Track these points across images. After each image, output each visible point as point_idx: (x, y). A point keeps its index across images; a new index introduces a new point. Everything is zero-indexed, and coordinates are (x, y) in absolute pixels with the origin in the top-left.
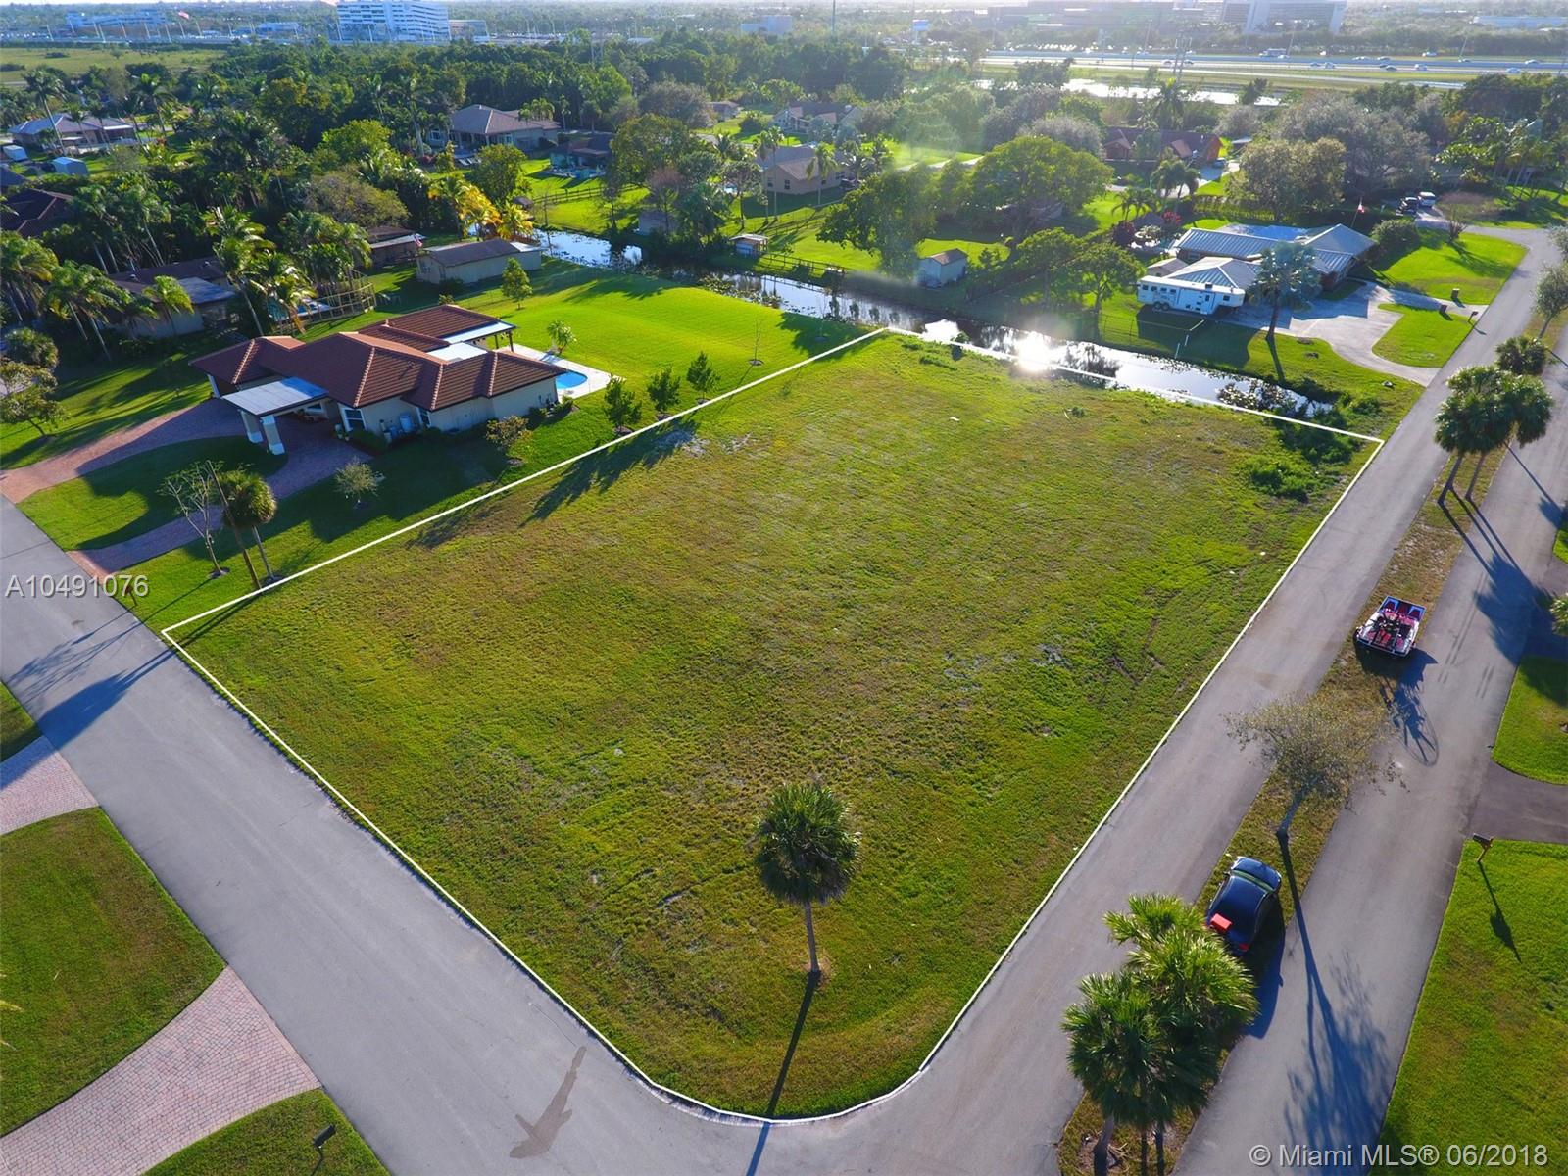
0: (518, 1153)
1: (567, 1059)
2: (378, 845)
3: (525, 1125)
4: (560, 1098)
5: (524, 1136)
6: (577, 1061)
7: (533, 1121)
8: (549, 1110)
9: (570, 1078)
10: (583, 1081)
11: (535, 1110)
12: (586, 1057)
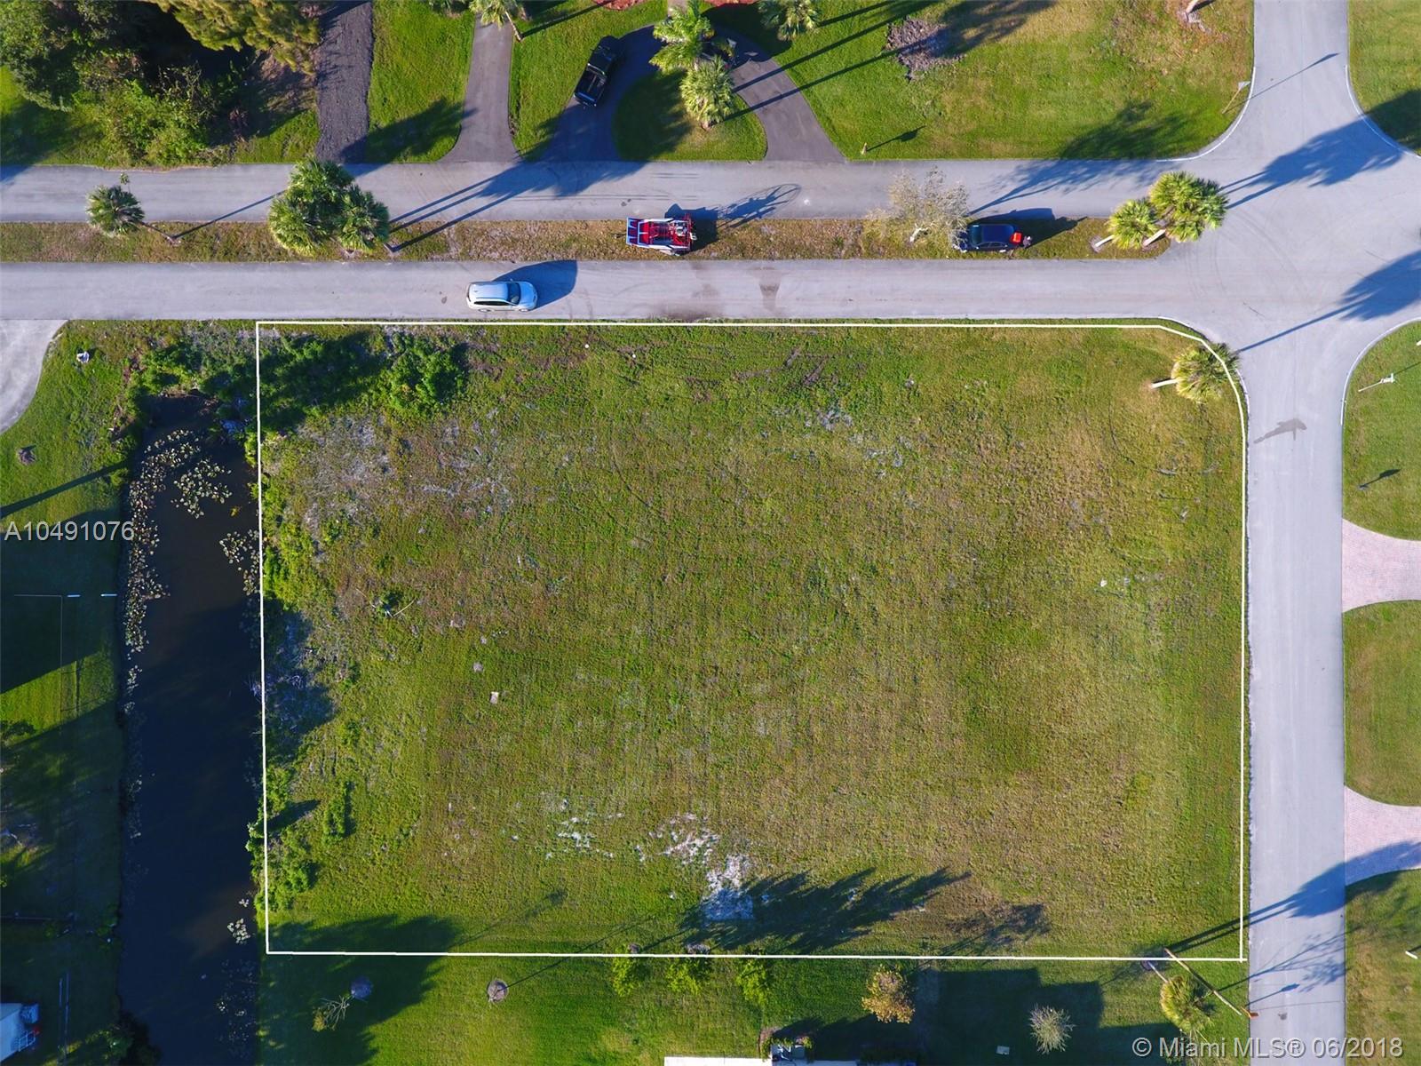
0: (1304, 427)
1: (1262, 444)
2: (1250, 628)
3: (1294, 434)
4: (1277, 432)
5: (1298, 431)
6: (1260, 440)
7: (1291, 433)
8: (1283, 432)
9: (1268, 436)
10: (1265, 430)
11: (1288, 435)
12: (1257, 438)
